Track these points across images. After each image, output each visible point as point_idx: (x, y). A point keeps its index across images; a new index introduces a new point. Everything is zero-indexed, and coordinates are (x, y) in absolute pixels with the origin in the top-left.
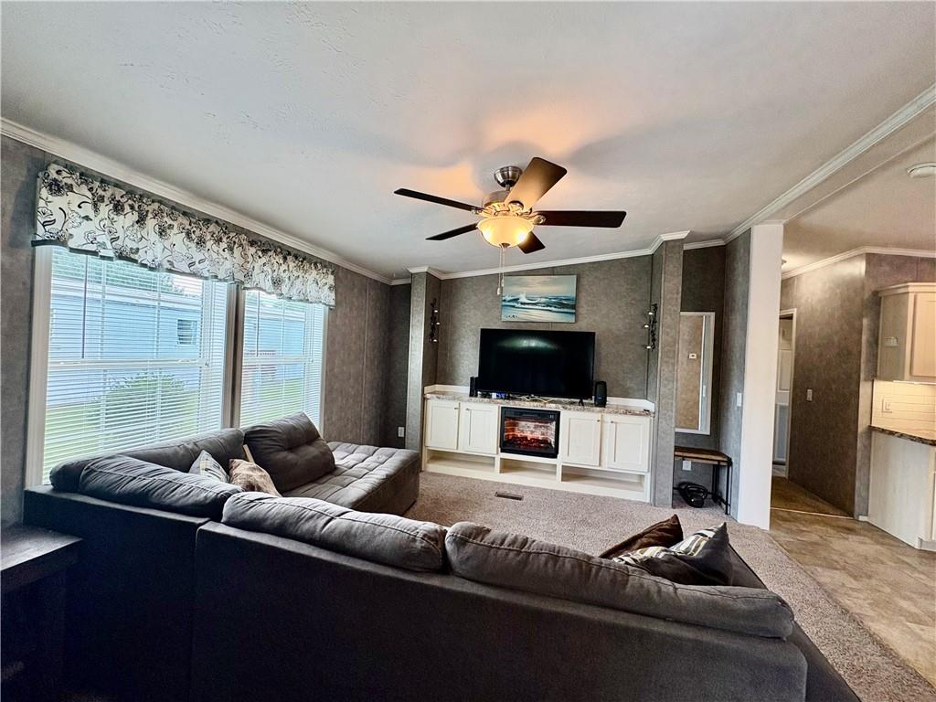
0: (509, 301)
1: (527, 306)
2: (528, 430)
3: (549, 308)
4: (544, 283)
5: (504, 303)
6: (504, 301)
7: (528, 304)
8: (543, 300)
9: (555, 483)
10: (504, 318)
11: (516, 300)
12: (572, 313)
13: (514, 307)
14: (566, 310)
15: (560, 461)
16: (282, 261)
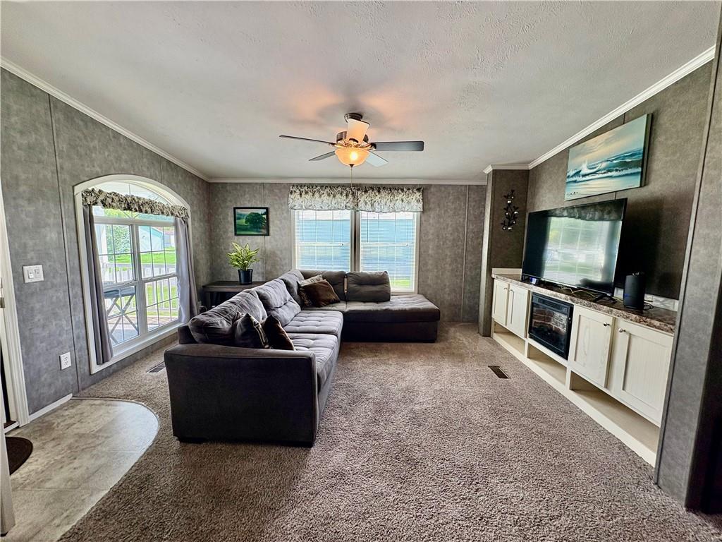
0: (572, 177)
4: (607, 142)
5: (568, 180)
7: (588, 175)
9: (564, 389)
15: (570, 365)
16: (377, 194)
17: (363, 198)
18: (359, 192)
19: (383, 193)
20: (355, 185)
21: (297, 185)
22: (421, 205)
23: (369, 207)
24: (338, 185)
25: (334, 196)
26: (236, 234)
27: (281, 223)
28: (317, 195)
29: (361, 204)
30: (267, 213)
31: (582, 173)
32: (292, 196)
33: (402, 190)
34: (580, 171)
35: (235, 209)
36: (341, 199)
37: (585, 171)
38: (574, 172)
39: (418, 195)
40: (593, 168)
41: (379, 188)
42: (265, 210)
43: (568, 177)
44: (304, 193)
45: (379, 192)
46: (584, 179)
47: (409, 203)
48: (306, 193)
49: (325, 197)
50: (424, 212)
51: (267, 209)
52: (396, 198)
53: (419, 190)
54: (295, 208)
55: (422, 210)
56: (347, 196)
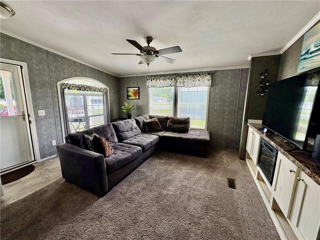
0: (304, 55)
1: (314, 54)
5: (301, 58)
7: (314, 51)
9: (269, 206)
11: (307, 53)
17: (180, 80)
18: (177, 78)
19: (189, 77)
20: (175, 74)
21: (150, 76)
22: (210, 82)
23: (182, 85)
24: (167, 75)
25: (166, 80)
26: (128, 99)
27: (144, 94)
28: (158, 80)
29: (178, 84)
30: (139, 89)
32: (148, 81)
33: (200, 75)
34: (309, 50)
35: (127, 88)
37: (313, 49)
38: (305, 51)
39: (209, 77)
40: (318, 46)
41: (187, 75)
43: (301, 56)
44: (153, 80)
45: (187, 77)
46: (311, 55)
47: (203, 81)
52: (196, 79)
53: (209, 74)
54: (149, 87)
55: (211, 85)
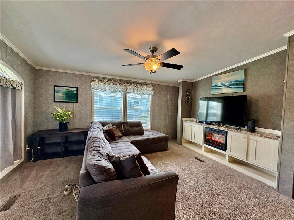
0: (214, 86)
1: (221, 87)
2: (217, 138)
3: (231, 87)
4: (228, 76)
5: (212, 87)
6: (212, 86)
7: (221, 86)
8: (228, 84)
9: (225, 162)
10: (212, 93)
11: (216, 85)
12: (242, 87)
13: (216, 88)
14: (239, 86)
15: (227, 153)
16: (136, 86)
17: (130, 87)
18: (128, 84)
19: (138, 86)
20: (126, 81)
21: (97, 78)
22: (153, 92)
23: (132, 91)
25: (116, 85)
26: (55, 101)
27: (85, 96)
28: (107, 83)
29: (129, 90)
30: (77, 90)
31: (218, 85)
32: (93, 83)
33: (146, 85)
35: (55, 86)
36: (120, 87)
37: (220, 85)
39: (152, 88)
40: (223, 84)
41: (137, 84)
42: (75, 89)
47: (148, 91)
48: (101, 82)
49: (111, 85)
50: (154, 95)
51: (77, 88)
52: (144, 88)
53: (152, 86)
54: (95, 89)
56: (122, 85)
